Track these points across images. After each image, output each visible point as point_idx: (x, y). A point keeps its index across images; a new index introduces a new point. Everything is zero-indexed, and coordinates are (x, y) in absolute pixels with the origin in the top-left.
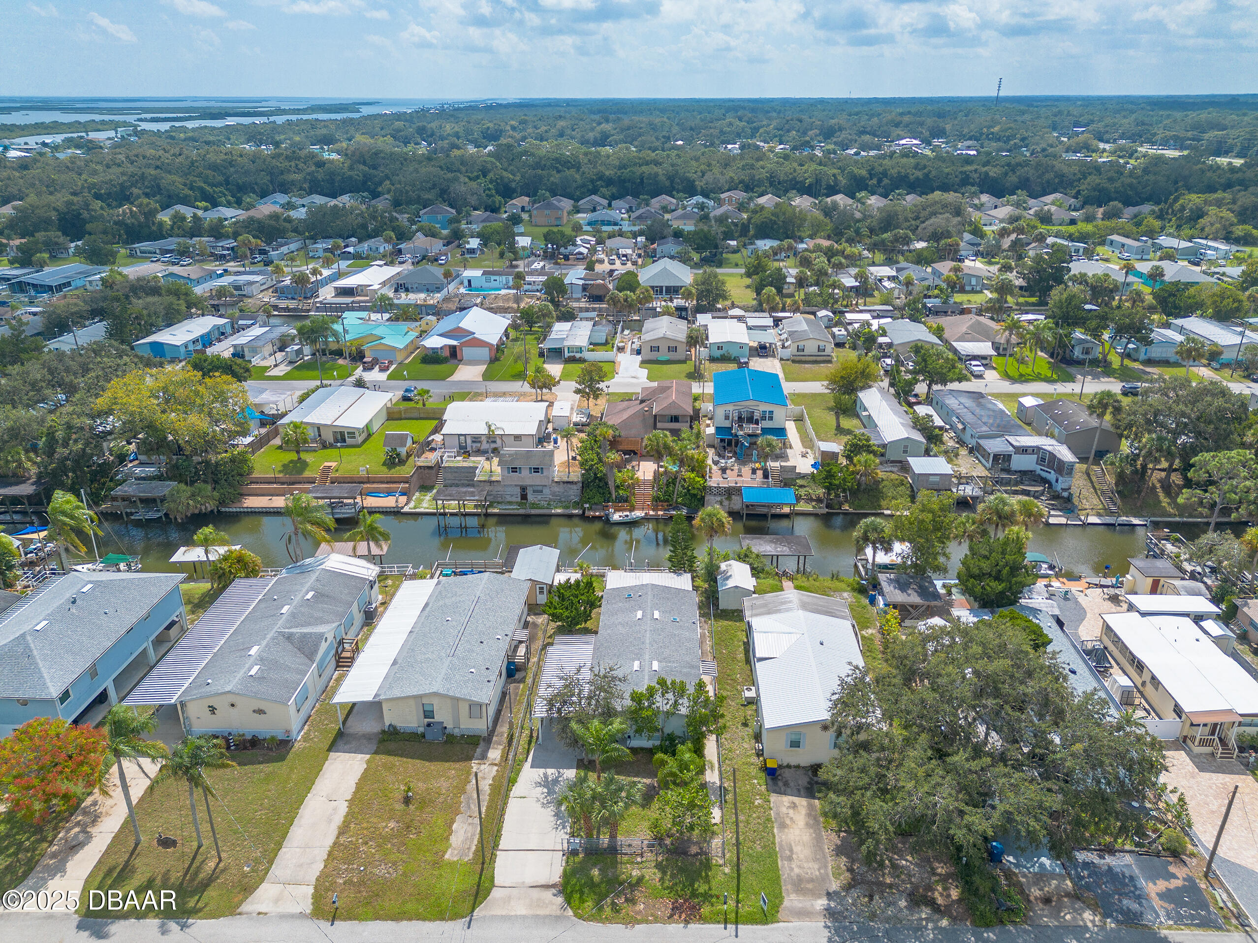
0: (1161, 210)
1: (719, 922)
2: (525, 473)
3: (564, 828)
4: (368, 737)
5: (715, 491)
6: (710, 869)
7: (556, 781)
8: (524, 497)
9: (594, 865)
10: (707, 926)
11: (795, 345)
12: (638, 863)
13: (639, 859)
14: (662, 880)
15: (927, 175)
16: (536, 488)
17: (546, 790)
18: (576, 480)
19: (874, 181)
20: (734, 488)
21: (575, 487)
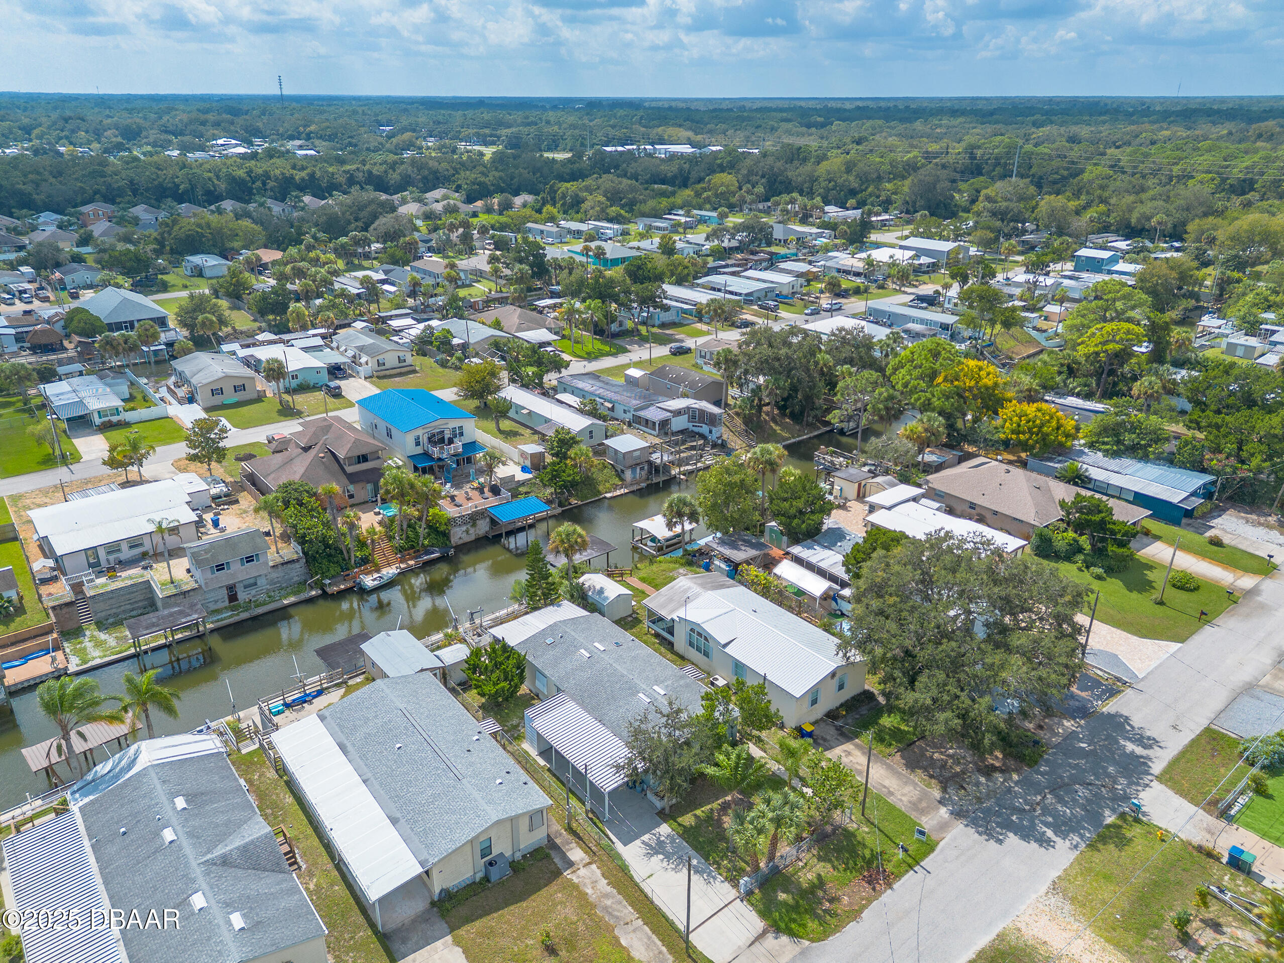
0: (543, 198)
1: (907, 871)
2: (236, 567)
3: (715, 878)
4: (422, 919)
5: (459, 521)
6: (855, 836)
7: (660, 843)
8: (233, 598)
9: (775, 892)
10: (904, 879)
11: (375, 360)
12: (803, 867)
13: (801, 864)
14: (834, 868)
15: (312, 175)
16: (247, 583)
17: (661, 857)
18: (295, 557)
19: (259, 184)
20: (476, 512)
21: (297, 565)
